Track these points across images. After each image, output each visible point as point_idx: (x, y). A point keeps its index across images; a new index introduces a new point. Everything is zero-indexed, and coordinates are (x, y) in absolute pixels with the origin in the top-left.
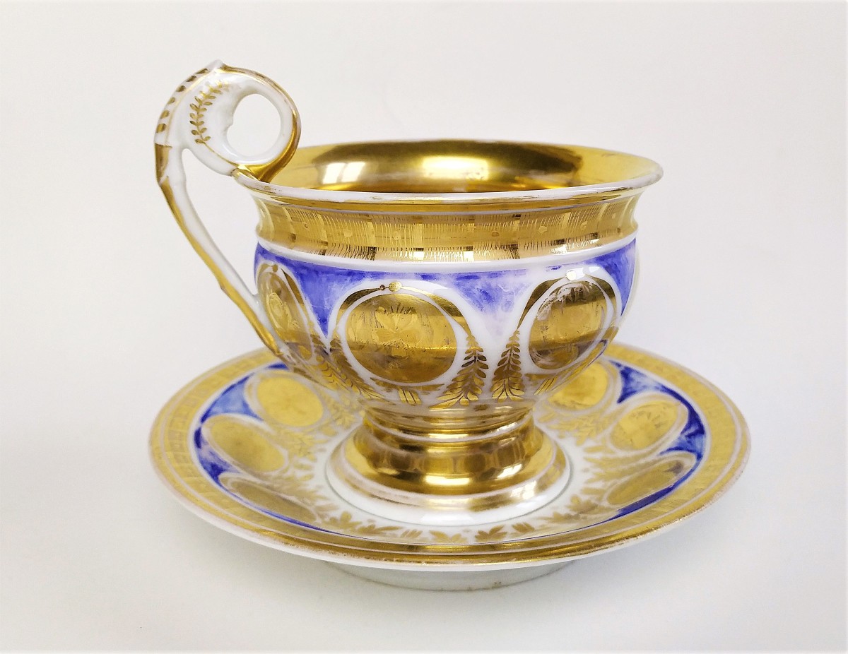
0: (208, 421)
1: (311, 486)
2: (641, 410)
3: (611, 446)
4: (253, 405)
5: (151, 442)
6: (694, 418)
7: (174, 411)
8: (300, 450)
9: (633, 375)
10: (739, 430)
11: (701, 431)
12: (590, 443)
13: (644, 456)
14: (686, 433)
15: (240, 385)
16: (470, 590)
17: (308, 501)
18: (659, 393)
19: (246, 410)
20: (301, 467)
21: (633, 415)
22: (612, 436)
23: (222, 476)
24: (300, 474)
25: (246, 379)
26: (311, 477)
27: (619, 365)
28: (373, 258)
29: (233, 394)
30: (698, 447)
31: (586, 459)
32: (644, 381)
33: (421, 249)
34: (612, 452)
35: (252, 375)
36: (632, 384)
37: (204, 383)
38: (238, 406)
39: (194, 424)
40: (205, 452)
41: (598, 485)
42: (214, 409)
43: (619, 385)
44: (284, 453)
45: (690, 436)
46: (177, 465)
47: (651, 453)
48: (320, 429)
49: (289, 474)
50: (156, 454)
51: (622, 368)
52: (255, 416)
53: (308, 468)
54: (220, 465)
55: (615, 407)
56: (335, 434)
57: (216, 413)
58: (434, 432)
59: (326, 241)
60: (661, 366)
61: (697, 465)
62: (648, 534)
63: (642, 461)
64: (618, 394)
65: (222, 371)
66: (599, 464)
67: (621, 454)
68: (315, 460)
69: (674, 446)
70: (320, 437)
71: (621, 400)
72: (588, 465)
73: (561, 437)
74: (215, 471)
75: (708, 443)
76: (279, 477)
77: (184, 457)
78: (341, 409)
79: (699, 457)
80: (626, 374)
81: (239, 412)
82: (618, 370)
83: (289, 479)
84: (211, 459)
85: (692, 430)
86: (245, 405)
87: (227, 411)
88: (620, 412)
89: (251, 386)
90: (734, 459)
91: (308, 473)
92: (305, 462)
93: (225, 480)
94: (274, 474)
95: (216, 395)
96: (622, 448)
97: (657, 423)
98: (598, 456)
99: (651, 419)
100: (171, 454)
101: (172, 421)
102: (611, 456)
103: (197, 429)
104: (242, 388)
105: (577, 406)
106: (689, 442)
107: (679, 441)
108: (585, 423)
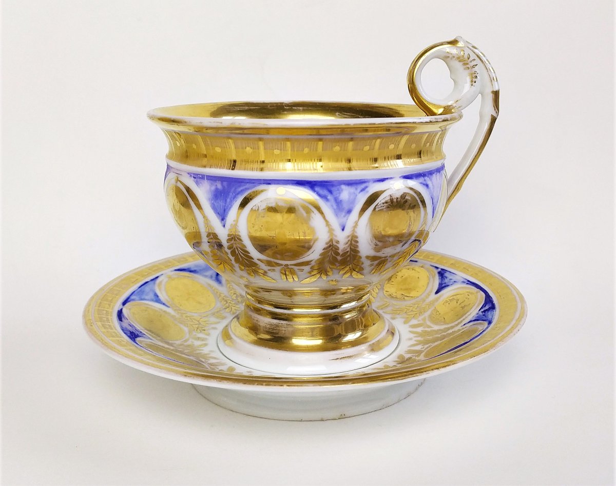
0: (128, 305)
1: (205, 350)
2: (452, 298)
3: (429, 323)
4: (162, 296)
5: (85, 316)
6: (488, 299)
7: (102, 297)
8: (198, 328)
9: (447, 274)
10: (519, 305)
11: (493, 307)
12: (414, 322)
13: (452, 327)
14: (482, 310)
15: (153, 281)
16: (322, 420)
17: (203, 360)
18: (465, 285)
19: (157, 299)
20: (198, 339)
21: (447, 302)
22: (430, 317)
23: (138, 339)
24: (197, 343)
25: (157, 277)
26: (206, 345)
27: (437, 268)
29: (147, 288)
30: (490, 317)
31: (410, 332)
32: (454, 278)
34: (429, 327)
35: (162, 275)
36: (446, 281)
37: (125, 280)
38: (151, 296)
39: (118, 306)
40: (125, 324)
41: (418, 348)
42: (132, 297)
43: (436, 281)
44: (186, 329)
45: (484, 311)
46: (104, 330)
47: (457, 325)
48: (213, 314)
49: (189, 343)
50: (88, 324)
51: (439, 270)
52: (164, 304)
53: (203, 340)
54: (137, 333)
55: (433, 296)
56: (224, 318)
57: (133, 300)
60: (467, 267)
61: (487, 328)
63: (450, 331)
64: (436, 287)
65: (139, 272)
66: (420, 335)
67: (436, 328)
68: (209, 335)
69: (474, 319)
70: (213, 319)
71: (437, 292)
72: (412, 335)
73: (393, 319)
74: (134, 336)
75: (496, 315)
76: (181, 345)
77: (110, 326)
78: (229, 302)
79: (490, 323)
80: (442, 273)
81: (152, 300)
82: (436, 271)
83: (188, 346)
84: (130, 328)
85: (487, 307)
86: (156, 296)
87: (142, 300)
88: (437, 300)
89: (161, 282)
90: (514, 322)
91: (204, 342)
92: (201, 336)
93: (141, 342)
94: (178, 342)
95: (135, 287)
96: (436, 324)
97: (463, 305)
98: (419, 330)
99: (459, 303)
100: (99, 324)
101: (100, 303)
102: (429, 329)
103: (119, 309)
104: (154, 283)
105: (406, 298)
106: (484, 315)
107: (477, 316)
108: (411, 309)
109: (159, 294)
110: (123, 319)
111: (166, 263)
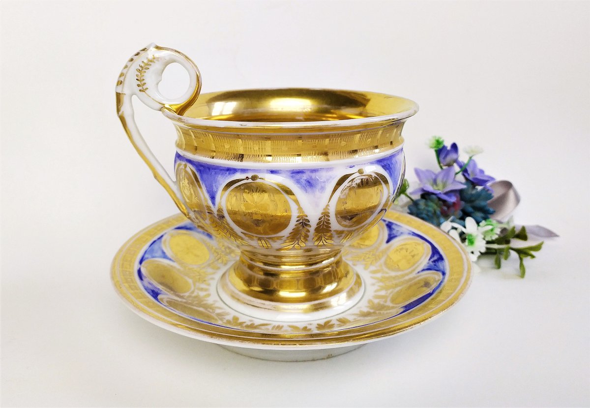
0: (143, 263)
1: (210, 301)
2: (401, 247)
3: (385, 269)
4: (169, 253)
5: (112, 278)
6: (435, 251)
7: (122, 258)
8: (199, 279)
9: (393, 227)
11: (441, 258)
12: (373, 268)
13: (407, 274)
14: (432, 260)
15: (159, 240)
16: (313, 360)
17: (211, 311)
18: (411, 237)
19: (164, 256)
20: (202, 289)
21: (397, 250)
22: (386, 263)
23: (159, 297)
24: (202, 294)
25: (162, 236)
26: (209, 295)
27: (384, 221)
28: (242, 161)
29: (156, 246)
30: (442, 267)
31: (372, 277)
32: (401, 230)
33: (270, 156)
34: (387, 273)
35: (166, 233)
36: (394, 232)
37: (137, 240)
38: (160, 253)
39: (136, 266)
40: (146, 282)
41: (383, 293)
42: (146, 256)
43: (386, 233)
44: (190, 281)
45: (434, 261)
46: (132, 291)
47: (411, 272)
48: (209, 265)
49: (195, 294)
50: (117, 286)
51: (387, 223)
52: (170, 259)
53: (206, 290)
54: (156, 290)
55: (385, 245)
56: (218, 268)
57: (147, 258)
58: (285, 265)
59: (215, 150)
61: (444, 279)
62: (426, 321)
63: (407, 278)
64: (386, 237)
65: (148, 232)
66: (380, 280)
67: (393, 274)
68: (209, 285)
69: (426, 268)
70: (210, 270)
71: (388, 241)
72: (374, 281)
73: (354, 265)
74: (155, 294)
75: (447, 265)
76: (189, 296)
77: (135, 286)
78: (220, 253)
79: (444, 274)
80: (389, 226)
81: (160, 257)
82: (384, 224)
83: (196, 297)
84: (150, 287)
85: (435, 258)
86: (164, 253)
87: (153, 257)
88: (388, 249)
89: (165, 241)
90: (465, 274)
91: (207, 293)
92: (203, 286)
93: (162, 299)
94: (187, 294)
95: (146, 247)
96: (393, 270)
97: (412, 254)
98: (379, 275)
99: (408, 252)
100: (126, 285)
101: (123, 264)
102: (387, 275)
103: (138, 269)
104: (161, 242)
105: (361, 246)
106: (435, 265)
107: (428, 265)
108: (367, 256)
109: (165, 251)
110: (143, 278)
111: (167, 222)
